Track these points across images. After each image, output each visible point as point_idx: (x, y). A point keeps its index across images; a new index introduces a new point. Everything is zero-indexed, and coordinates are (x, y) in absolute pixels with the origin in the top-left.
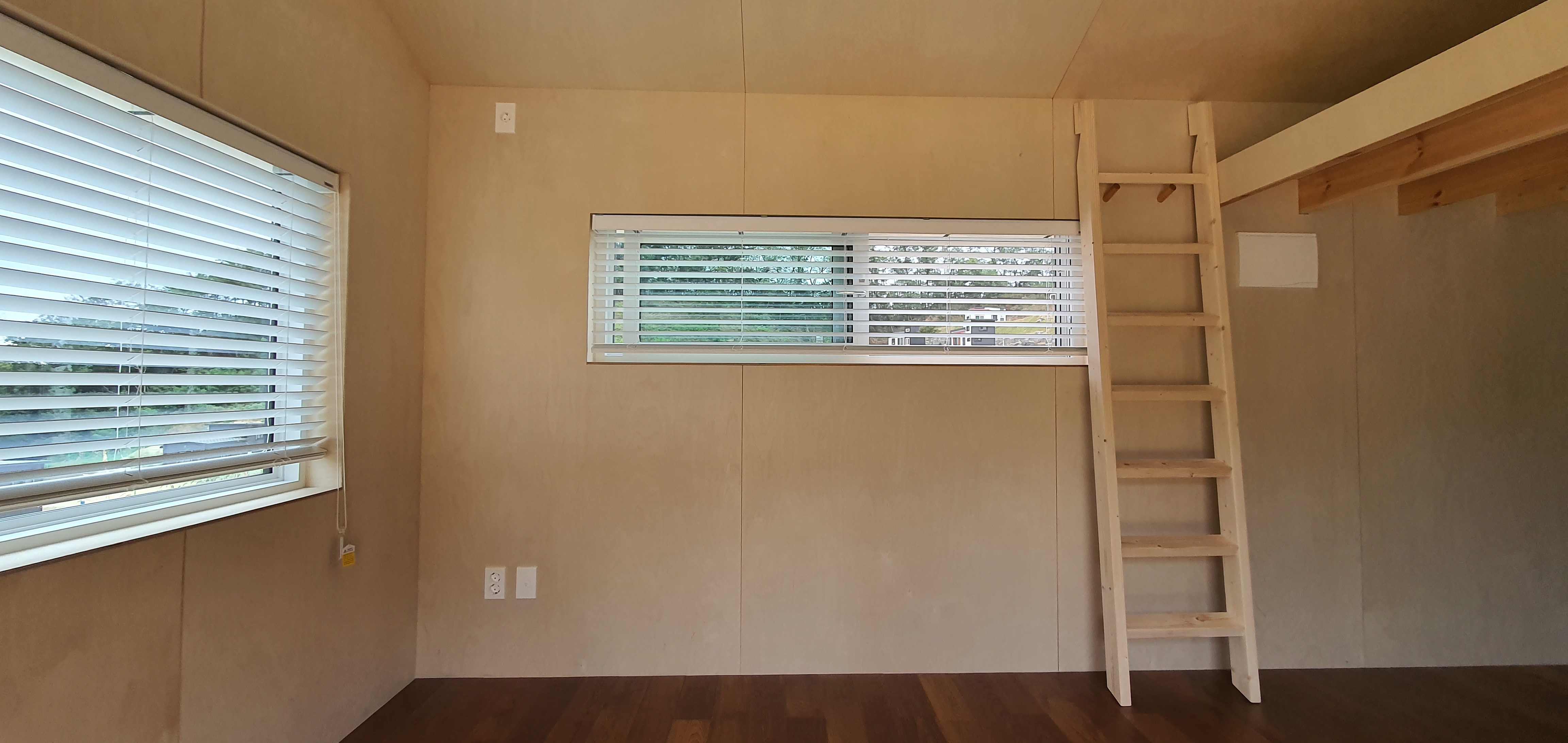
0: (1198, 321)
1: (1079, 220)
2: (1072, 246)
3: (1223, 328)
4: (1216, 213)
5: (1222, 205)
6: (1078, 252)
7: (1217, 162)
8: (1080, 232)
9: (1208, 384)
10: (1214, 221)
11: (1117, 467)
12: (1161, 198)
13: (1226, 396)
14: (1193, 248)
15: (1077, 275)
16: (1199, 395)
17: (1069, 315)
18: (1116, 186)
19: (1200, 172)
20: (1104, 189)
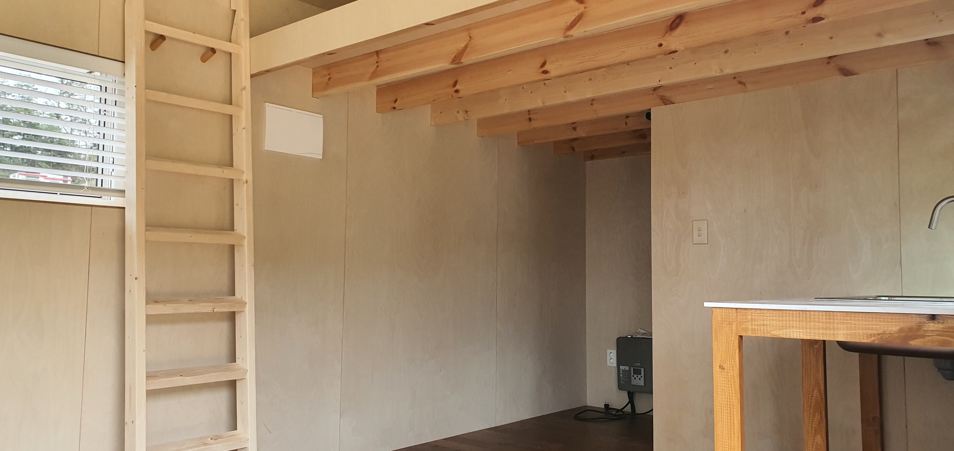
0: (228, 174)
1: (124, 62)
2: (118, 87)
3: (247, 182)
4: (247, 82)
5: (252, 76)
6: (122, 93)
7: (251, 37)
8: (124, 74)
9: (234, 231)
10: (244, 88)
11: (146, 304)
12: (204, 59)
13: (246, 240)
14: (228, 109)
15: (121, 116)
16: (225, 239)
17: (111, 155)
18: (162, 38)
19: (237, 43)
20: (151, 38)
